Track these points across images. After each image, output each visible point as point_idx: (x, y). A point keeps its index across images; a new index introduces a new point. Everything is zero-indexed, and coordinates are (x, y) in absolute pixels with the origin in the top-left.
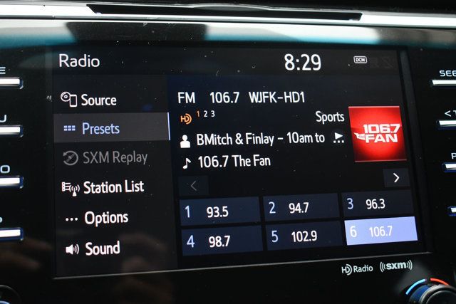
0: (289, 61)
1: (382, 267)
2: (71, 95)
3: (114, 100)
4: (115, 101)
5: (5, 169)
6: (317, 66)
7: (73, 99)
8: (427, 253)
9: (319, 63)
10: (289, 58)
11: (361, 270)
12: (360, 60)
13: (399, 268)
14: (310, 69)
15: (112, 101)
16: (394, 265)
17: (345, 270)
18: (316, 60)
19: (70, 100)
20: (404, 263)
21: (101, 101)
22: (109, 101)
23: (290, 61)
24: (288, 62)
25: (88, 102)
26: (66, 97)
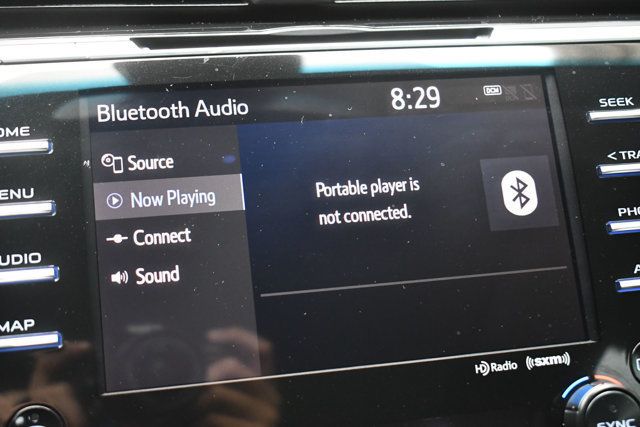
0: (397, 96)
1: (530, 363)
2: (115, 158)
3: (170, 161)
4: (172, 162)
5: (35, 258)
6: (434, 102)
7: (118, 162)
8: (590, 342)
9: (437, 98)
10: (397, 93)
11: (501, 368)
12: (492, 90)
13: (552, 363)
14: (425, 107)
15: (167, 163)
16: (545, 360)
17: (481, 368)
18: (433, 93)
19: (113, 164)
20: (559, 357)
21: (153, 164)
22: (164, 163)
23: (399, 98)
24: (396, 98)
25: (136, 166)
26: (108, 160)
